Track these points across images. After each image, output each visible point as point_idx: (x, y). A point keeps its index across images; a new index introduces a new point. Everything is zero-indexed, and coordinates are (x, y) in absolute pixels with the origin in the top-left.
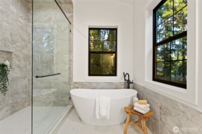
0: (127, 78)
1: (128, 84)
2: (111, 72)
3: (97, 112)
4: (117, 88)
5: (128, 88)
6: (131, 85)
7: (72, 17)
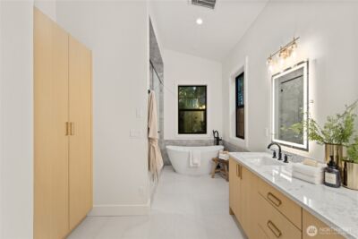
0: (216, 135)
1: (217, 141)
2: (200, 129)
3: (191, 161)
4: (207, 145)
5: (218, 144)
6: (220, 142)
7: (162, 76)
